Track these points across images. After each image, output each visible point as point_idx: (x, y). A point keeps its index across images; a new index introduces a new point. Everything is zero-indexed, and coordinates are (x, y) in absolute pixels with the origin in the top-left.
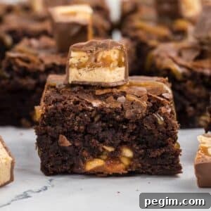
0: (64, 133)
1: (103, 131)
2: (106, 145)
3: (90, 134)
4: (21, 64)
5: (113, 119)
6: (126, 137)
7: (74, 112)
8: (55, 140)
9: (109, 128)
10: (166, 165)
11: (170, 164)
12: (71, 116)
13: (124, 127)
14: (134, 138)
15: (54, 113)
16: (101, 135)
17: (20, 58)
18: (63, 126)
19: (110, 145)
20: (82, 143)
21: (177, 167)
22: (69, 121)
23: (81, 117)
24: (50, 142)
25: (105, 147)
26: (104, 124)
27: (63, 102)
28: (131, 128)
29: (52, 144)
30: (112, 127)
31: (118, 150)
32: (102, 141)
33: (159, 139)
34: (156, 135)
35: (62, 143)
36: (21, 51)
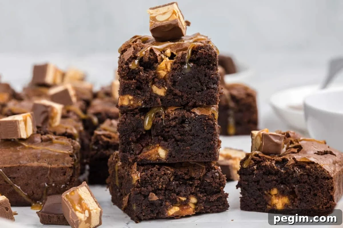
0: (153, 191)
1: (177, 187)
2: (181, 196)
3: (169, 190)
4: (105, 139)
5: (183, 179)
6: (193, 189)
7: (158, 176)
8: (146, 196)
9: (180, 184)
10: (220, 205)
11: (222, 205)
12: (157, 179)
13: (191, 183)
14: (198, 189)
15: (145, 178)
16: (177, 190)
17: (104, 135)
18: (152, 187)
19: (184, 196)
20: (164, 197)
21: (227, 206)
22: (156, 182)
23: (163, 179)
24: (143, 198)
25: (180, 198)
26: (177, 182)
27: (150, 170)
28: (197, 182)
29: (144, 200)
30: (182, 184)
31: (188, 199)
32: (178, 194)
33: (215, 188)
34: (214, 185)
35: (151, 198)
36: (105, 130)
